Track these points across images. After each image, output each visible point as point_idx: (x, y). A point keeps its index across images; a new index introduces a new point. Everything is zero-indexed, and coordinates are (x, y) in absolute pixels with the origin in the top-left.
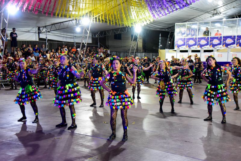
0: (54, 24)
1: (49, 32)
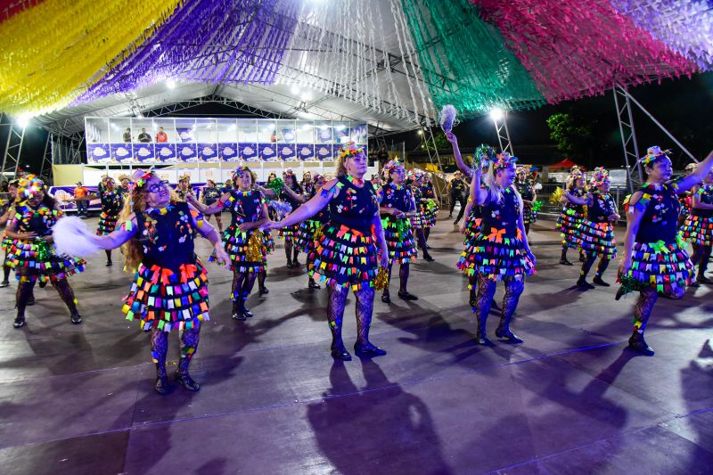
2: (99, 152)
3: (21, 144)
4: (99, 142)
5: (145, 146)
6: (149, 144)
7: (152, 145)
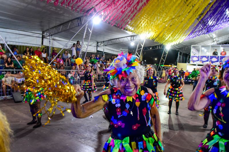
0: (110, 40)
1: (106, 46)
2: (195, 59)
3: (167, 55)
4: (196, 55)
5: (215, 57)
6: (217, 56)
7: (218, 57)
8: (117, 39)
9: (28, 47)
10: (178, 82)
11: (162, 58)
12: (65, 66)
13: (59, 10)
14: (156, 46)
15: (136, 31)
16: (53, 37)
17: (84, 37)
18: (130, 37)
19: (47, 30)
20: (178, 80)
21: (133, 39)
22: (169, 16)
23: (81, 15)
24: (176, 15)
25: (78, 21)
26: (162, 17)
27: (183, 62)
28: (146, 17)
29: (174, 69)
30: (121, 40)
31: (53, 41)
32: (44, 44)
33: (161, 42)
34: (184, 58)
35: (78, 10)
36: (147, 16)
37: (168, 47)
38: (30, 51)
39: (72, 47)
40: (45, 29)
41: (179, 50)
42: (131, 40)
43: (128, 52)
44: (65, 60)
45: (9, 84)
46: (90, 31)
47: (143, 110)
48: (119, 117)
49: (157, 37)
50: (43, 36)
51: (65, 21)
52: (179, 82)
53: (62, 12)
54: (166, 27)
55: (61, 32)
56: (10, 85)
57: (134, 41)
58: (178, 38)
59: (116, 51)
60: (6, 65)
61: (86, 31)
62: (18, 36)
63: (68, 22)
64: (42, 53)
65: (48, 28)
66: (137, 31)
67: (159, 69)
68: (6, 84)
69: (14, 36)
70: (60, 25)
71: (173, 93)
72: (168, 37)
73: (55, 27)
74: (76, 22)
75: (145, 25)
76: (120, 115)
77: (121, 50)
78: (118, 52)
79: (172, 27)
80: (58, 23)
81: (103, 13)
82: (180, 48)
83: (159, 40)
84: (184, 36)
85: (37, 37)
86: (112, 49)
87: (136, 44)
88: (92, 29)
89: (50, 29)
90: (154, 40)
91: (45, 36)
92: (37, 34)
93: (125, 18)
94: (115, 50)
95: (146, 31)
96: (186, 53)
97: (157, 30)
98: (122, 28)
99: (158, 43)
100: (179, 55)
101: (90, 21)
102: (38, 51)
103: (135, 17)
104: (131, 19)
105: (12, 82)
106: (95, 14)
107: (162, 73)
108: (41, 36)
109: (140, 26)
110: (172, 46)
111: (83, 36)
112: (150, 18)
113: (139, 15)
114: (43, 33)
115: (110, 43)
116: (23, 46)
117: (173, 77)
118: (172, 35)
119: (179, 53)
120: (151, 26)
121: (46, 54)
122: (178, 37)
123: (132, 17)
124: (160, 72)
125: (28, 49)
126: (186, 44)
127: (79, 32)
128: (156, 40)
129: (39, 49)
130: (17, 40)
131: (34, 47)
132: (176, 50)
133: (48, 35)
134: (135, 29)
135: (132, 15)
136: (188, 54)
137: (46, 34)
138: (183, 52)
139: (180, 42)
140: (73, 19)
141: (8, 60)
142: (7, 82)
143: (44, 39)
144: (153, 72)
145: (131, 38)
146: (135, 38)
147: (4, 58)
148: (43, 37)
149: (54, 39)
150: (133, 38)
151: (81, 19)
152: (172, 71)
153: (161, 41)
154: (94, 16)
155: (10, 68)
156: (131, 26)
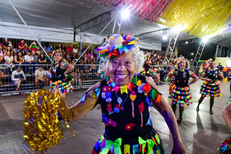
0: (142, 34)
8: (149, 33)
9: (60, 43)
10: (215, 76)
11: (198, 52)
12: (96, 61)
13: (88, 5)
14: (191, 40)
15: (168, 24)
16: (84, 33)
17: (113, 32)
18: (162, 31)
19: (79, 26)
20: (215, 74)
21: (166, 33)
22: (205, 5)
23: (110, 9)
24: (213, 3)
25: (107, 15)
26: (197, 7)
27: (222, 56)
28: (179, 8)
29: (210, 62)
30: (153, 34)
31: (85, 37)
32: (76, 40)
33: (197, 35)
34: (223, 52)
35: (106, 4)
36: (180, 6)
37: (205, 40)
38: (62, 47)
39: (103, 42)
40: (77, 25)
41: (218, 43)
42: (164, 34)
43: (161, 46)
44: (96, 55)
45: (41, 78)
46: (119, 25)
47: (139, 106)
48: (110, 114)
49: (191, 30)
50: (75, 32)
51: (95, 16)
52: (217, 76)
53: (90, 7)
54: (202, 18)
55: (91, 27)
56: (42, 80)
57: (167, 34)
58: (216, 30)
59: (149, 46)
60: (40, 60)
61: (115, 26)
62: (52, 33)
63: (98, 17)
64: (74, 49)
65: (79, 24)
66: (170, 24)
67: (195, 64)
68: (39, 78)
69: (49, 33)
70: (91, 20)
71: (209, 89)
72: (204, 28)
73: (85, 23)
74: (105, 17)
75: (178, 17)
76: (111, 112)
77: (154, 45)
78: (150, 46)
79: (209, 17)
80: (89, 18)
81: (131, 6)
82: (220, 41)
83: (194, 33)
84: (224, 28)
85: (69, 33)
86: (144, 44)
87: (169, 37)
88: (121, 22)
89: (81, 25)
90: (189, 33)
91: (77, 32)
92: (70, 31)
93: (156, 10)
94: (148, 44)
95: (179, 23)
96: (226, 46)
97: (191, 22)
98: (153, 21)
99: (194, 36)
100: (217, 49)
101: (119, 14)
102: (69, 47)
103: (166, 8)
104: (163, 11)
105: (44, 76)
106: (124, 8)
107: (198, 69)
108: (73, 32)
109: (172, 18)
110: (209, 39)
111: (112, 30)
112: (183, 9)
113: (170, 5)
114: (74, 29)
115: (142, 37)
116: (56, 43)
117: (209, 71)
118: (209, 26)
119: (218, 46)
120: (185, 17)
121: (77, 49)
122: (216, 28)
123: (163, 9)
124: (195, 68)
125: (60, 45)
126: (226, 36)
127: (107, 27)
128: (191, 33)
129: (70, 45)
130: (51, 37)
131: (66, 43)
132: (214, 44)
133: (79, 31)
134: (167, 22)
135: (163, 6)
136: (229, 47)
137: (78, 30)
138: (223, 46)
139: (219, 34)
140: (102, 13)
141: (41, 56)
142: (39, 76)
143: (76, 35)
144: (185, 64)
145: (164, 32)
146: (167, 31)
147: (38, 54)
148: (75, 34)
149: (86, 35)
150: (166, 31)
151: (111, 13)
152: (208, 64)
153: (196, 33)
154: (122, 9)
155: (43, 63)
156: (163, 18)
